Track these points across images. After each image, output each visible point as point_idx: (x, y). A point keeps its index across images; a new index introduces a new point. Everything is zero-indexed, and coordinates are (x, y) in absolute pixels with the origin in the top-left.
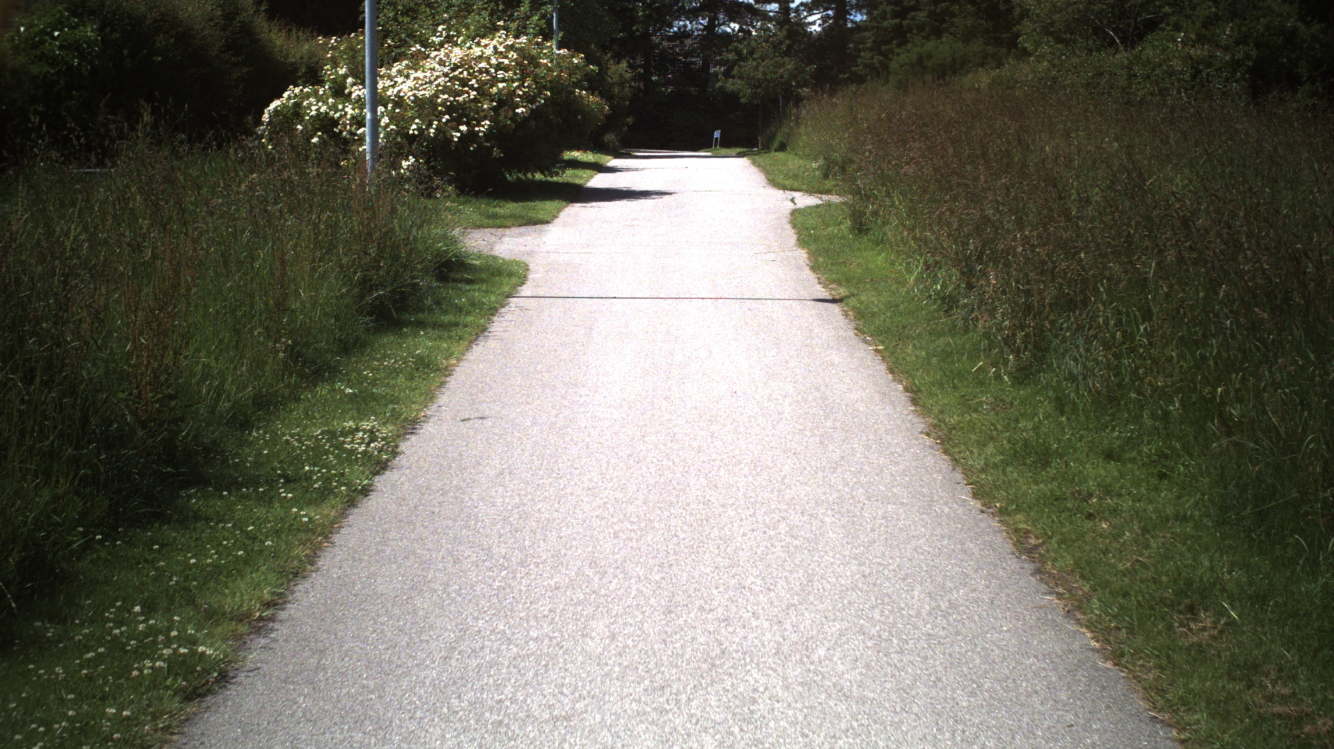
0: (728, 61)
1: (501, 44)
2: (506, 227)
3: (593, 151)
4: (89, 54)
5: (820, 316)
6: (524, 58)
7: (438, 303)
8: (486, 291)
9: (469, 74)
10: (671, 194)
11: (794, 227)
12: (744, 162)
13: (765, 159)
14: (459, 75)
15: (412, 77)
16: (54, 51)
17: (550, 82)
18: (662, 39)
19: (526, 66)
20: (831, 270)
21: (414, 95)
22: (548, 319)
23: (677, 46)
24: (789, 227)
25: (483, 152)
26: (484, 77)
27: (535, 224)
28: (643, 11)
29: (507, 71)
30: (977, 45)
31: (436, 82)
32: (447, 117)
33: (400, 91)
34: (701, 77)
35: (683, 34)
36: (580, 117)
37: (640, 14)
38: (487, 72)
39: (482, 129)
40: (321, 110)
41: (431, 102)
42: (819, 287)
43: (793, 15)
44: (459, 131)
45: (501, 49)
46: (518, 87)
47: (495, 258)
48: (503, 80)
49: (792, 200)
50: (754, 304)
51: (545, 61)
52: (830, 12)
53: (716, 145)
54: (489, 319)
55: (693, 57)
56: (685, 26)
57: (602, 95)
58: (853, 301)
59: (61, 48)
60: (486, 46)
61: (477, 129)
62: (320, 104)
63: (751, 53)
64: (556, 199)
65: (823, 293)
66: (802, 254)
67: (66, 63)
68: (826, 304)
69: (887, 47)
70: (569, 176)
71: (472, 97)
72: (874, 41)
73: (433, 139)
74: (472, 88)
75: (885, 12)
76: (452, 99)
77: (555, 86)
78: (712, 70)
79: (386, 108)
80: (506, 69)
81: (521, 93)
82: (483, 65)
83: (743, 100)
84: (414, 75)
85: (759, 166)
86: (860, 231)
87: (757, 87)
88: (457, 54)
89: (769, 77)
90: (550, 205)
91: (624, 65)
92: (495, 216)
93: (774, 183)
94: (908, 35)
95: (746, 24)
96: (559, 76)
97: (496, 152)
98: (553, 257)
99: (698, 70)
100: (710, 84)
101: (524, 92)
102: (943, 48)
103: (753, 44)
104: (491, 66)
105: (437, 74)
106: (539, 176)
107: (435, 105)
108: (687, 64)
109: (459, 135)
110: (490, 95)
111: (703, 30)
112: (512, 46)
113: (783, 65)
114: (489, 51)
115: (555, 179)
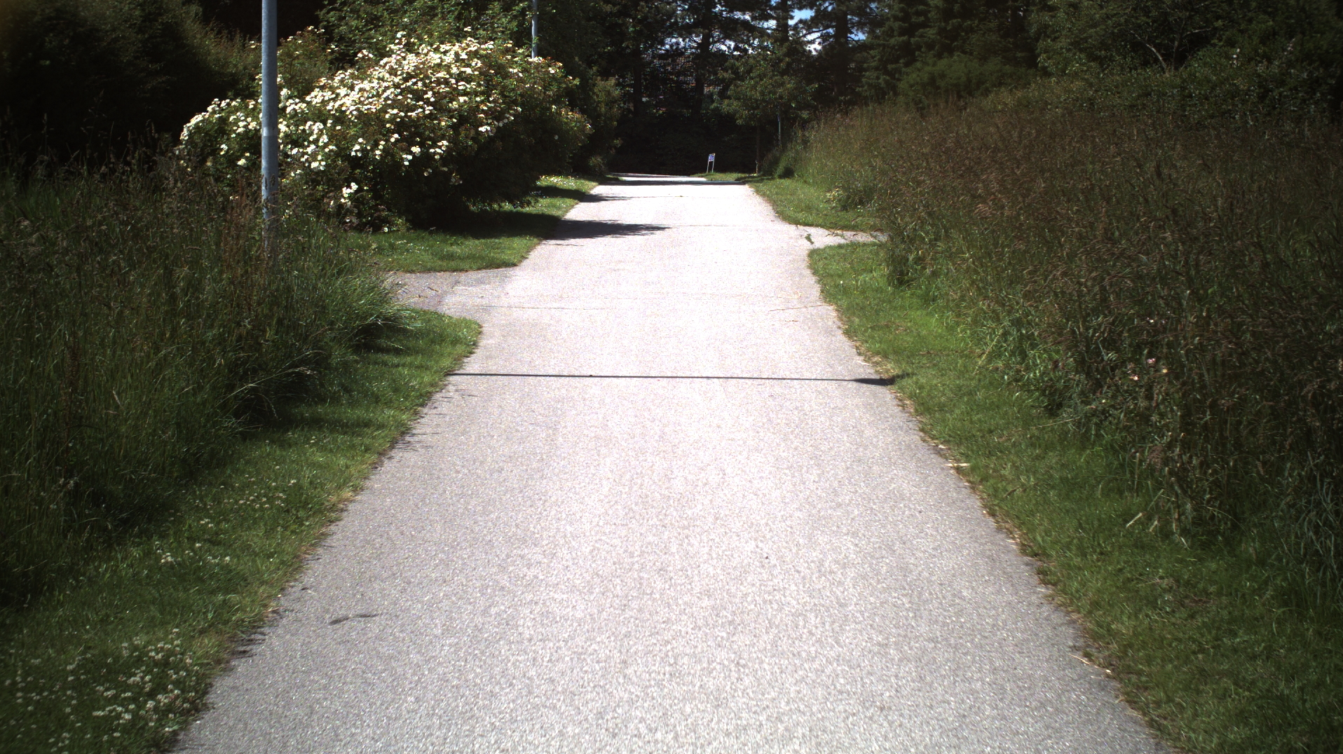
0: (723, 80)
1: (464, 49)
2: (461, 270)
3: (575, 177)
5: (867, 406)
6: (491, 67)
7: (347, 390)
8: (419, 367)
9: (425, 85)
10: (663, 229)
11: (815, 273)
12: (745, 190)
13: (769, 186)
14: (413, 86)
15: (357, 88)
17: (521, 95)
18: (654, 57)
19: (493, 72)
20: (873, 338)
21: (358, 109)
22: (496, 411)
23: (669, 65)
24: (808, 272)
25: (442, 178)
26: (443, 89)
27: (498, 266)
28: (633, 27)
29: (469, 82)
30: (994, 64)
31: (385, 95)
32: (396, 136)
33: (341, 105)
34: (695, 99)
35: (676, 53)
36: (556, 137)
37: (631, 29)
38: (446, 82)
39: (438, 150)
40: (250, 127)
41: (378, 118)
42: (859, 360)
43: (791, 33)
44: (411, 153)
45: (464, 56)
46: (482, 102)
47: (440, 317)
48: (465, 93)
49: (808, 238)
50: (778, 388)
51: (515, 71)
52: (831, 31)
53: (710, 170)
54: (416, 413)
55: (686, 76)
56: (678, 44)
57: (583, 111)
58: (907, 382)
60: (445, 53)
61: (432, 150)
62: (249, 119)
63: (749, 71)
64: (526, 235)
65: (864, 368)
66: (830, 312)
68: (873, 387)
69: (894, 66)
70: (544, 206)
71: (427, 112)
72: (879, 60)
73: (379, 162)
74: (427, 102)
75: (892, 29)
76: (403, 114)
77: (527, 100)
78: (706, 90)
79: (325, 124)
80: (468, 79)
81: (485, 108)
82: (442, 74)
83: (739, 122)
84: (359, 85)
85: (763, 195)
86: (901, 282)
87: (754, 109)
88: (411, 61)
89: (767, 98)
90: (518, 243)
91: (612, 81)
92: (451, 257)
93: (784, 216)
94: (917, 53)
95: (742, 42)
96: (532, 88)
97: (455, 179)
98: (516, 313)
99: (692, 90)
100: (704, 105)
101: (489, 108)
102: (956, 67)
103: (751, 61)
104: (451, 76)
105: (386, 84)
106: (507, 206)
107: (383, 122)
108: (679, 83)
109: (410, 157)
110: (450, 111)
111: (696, 48)
112: (476, 53)
113: (783, 84)
114: (449, 58)
115: (527, 209)
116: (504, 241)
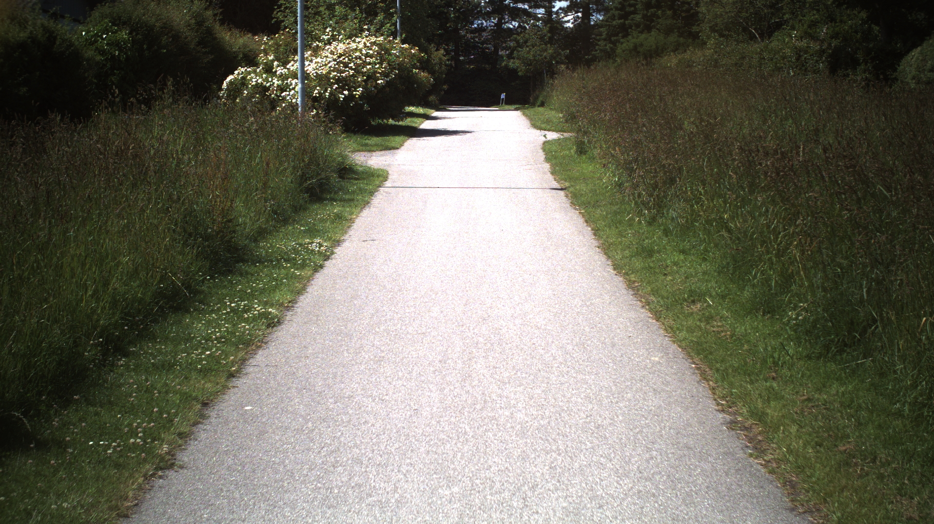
0: (510, 47)
1: (368, 41)
2: (373, 151)
3: (422, 107)
4: (124, 48)
5: (553, 197)
6: (382, 50)
7: (341, 189)
8: (367, 184)
9: (349, 59)
10: (468, 132)
11: (544, 151)
12: (518, 113)
13: (531, 111)
14: (342, 61)
15: (314, 61)
16: (104, 47)
17: (398, 64)
18: (467, 33)
19: (384, 52)
20: (562, 174)
21: (316, 73)
22: (402, 198)
23: (476, 37)
24: (541, 151)
25: (359, 107)
26: (359, 61)
27: (390, 149)
28: (454, 14)
29: (372, 58)
30: (673, 38)
31: (329, 65)
32: (336, 86)
33: (307, 70)
34: (493, 58)
35: (481, 29)
36: (415, 86)
37: (452, 16)
38: (360, 58)
39: (357, 93)
40: (259, 82)
41: (326, 77)
43: (554, 16)
44: (343, 94)
45: (368, 44)
46: (379, 68)
47: (370, 168)
48: (370, 64)
49: (545, 136)
50: (517, 191)
51: (395, 52)
52: (580, 14)
53: (502, 103)
54: (370, 198)
55: (487, 44)
56: (482, 24)
57: (429, 73)
58: (571, 189)
59: (107, 44)
60: (359, 42)
61: (354, 93)
62: (258, 78)
63: (526, 42)
64: (401, 135)
65: (555, 185)
66: (547, 166)
67: (111, 54)
68: (557, 191)
69: (615, 38)
70: (408, 122)
71: (351, 74)
72: (606, 34)
73: (328, 99)
74: (351, 68)
76: (339, 75)
77: (400, 66)
78: (500, 53)
80: (371, 56)
81: (380, 71)
82: (358, 54)
83: (520, 74)
85: (527, 116)
87: (529, 65)
88: (341, 48)
89: (537, 58)
90: (398, 139)
91: (442, 51)
92: (366, 145)
93: (535, 126)
94: (629, 30)
95: (523, 22)
96: (403, 61)
97: (366, 107)
98: (403, 167)
99: (491, 53)
100: (499, 62)
101: (382, 71)
102: (651, 39)
103: (527, 36)
104: (362, 55)
105: (329, 59)
106: (391, 122)
107: (329, 79)
108: (483, 49)
109: (343, 96)
110: (362, 73)
111: (494, 26)
112: (375, 42)
113: (546, 50)
114: (361, 46)
115: (401, 123)
116: (391, 138)
